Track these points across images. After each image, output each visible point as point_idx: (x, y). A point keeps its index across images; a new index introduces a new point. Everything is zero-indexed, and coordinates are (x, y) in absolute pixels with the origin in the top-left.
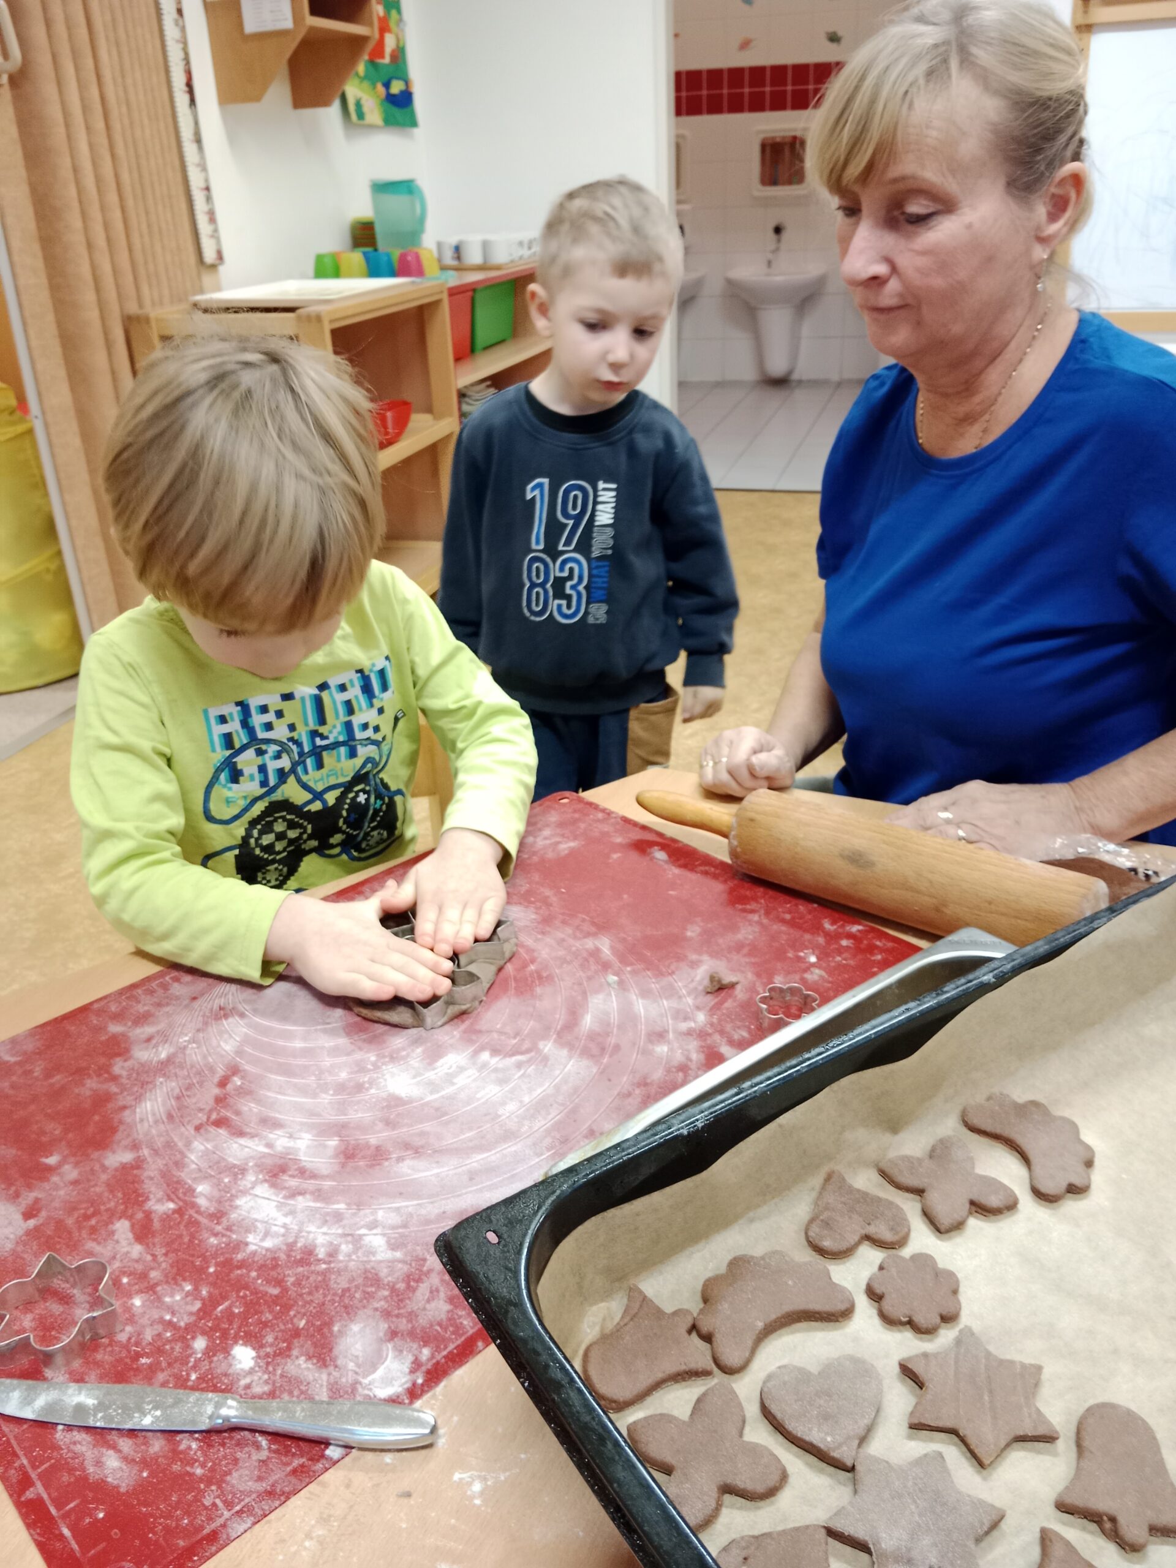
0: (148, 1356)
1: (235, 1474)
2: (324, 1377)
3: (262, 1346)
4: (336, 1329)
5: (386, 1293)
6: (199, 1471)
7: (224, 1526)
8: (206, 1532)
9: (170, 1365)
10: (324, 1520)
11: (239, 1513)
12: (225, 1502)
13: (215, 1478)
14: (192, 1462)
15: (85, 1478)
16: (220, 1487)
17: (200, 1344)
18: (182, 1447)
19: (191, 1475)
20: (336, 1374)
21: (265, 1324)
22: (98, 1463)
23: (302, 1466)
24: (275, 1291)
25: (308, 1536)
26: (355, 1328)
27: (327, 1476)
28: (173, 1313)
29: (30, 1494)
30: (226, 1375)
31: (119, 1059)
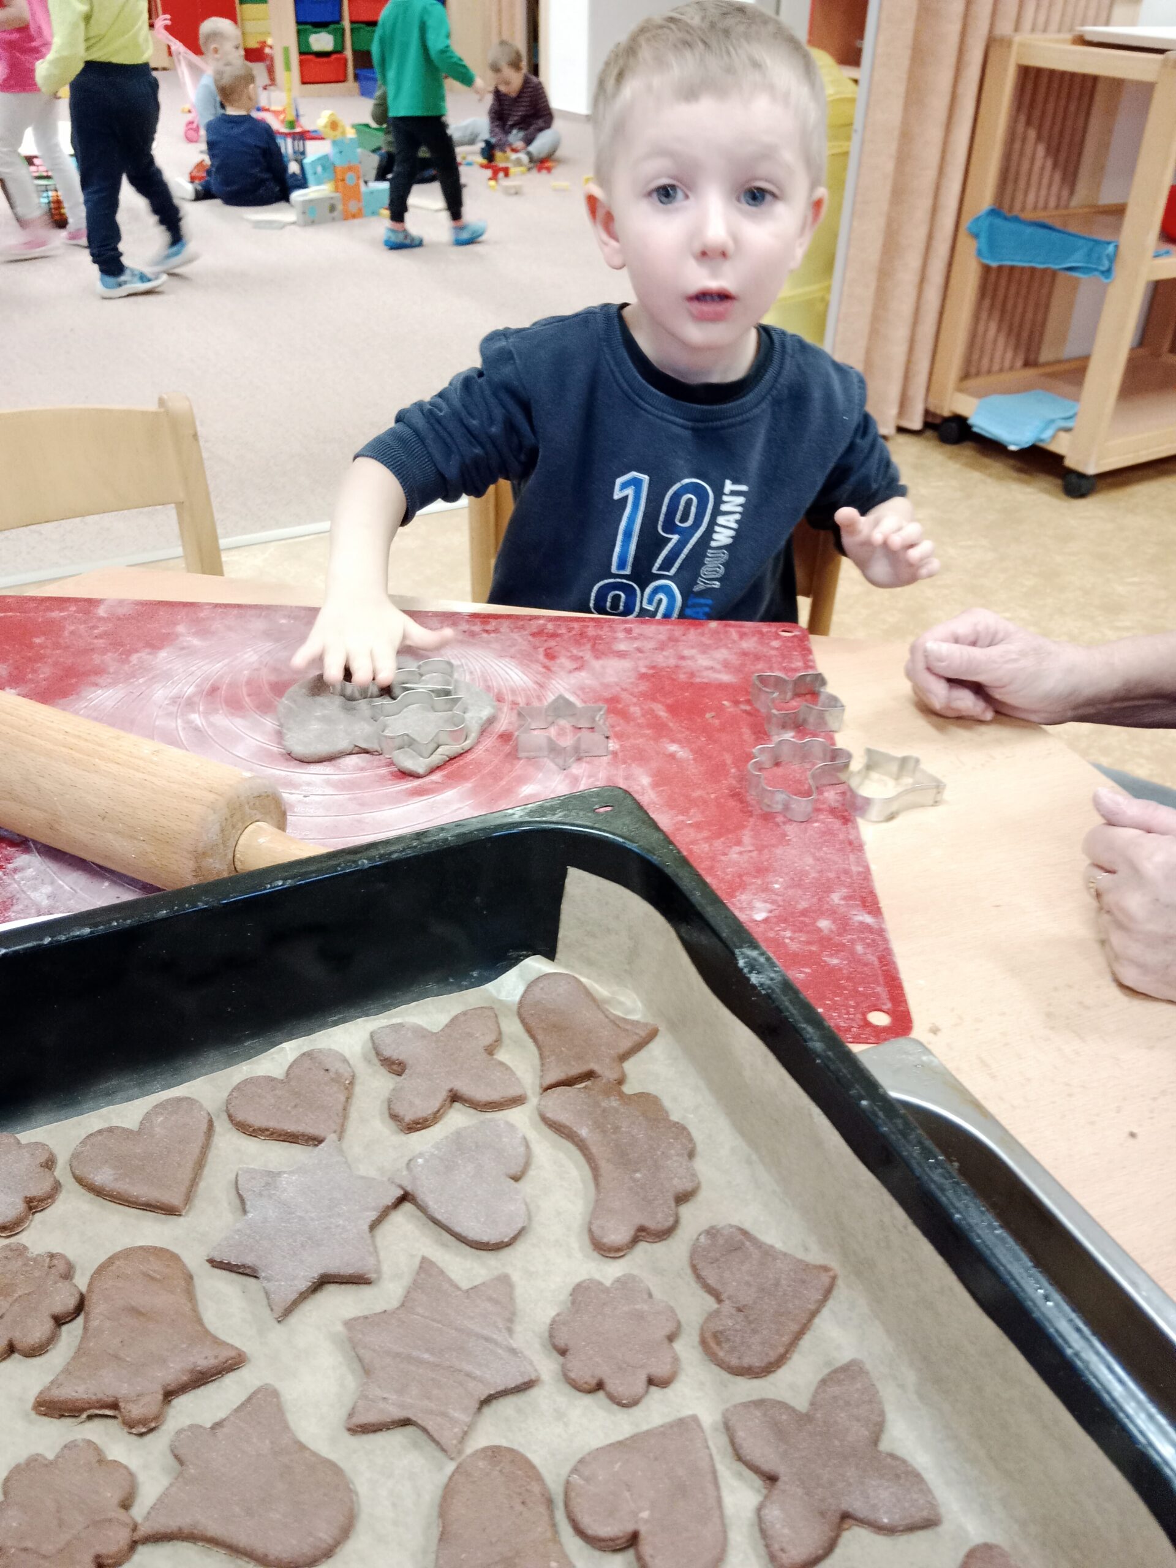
31: (148, 650)
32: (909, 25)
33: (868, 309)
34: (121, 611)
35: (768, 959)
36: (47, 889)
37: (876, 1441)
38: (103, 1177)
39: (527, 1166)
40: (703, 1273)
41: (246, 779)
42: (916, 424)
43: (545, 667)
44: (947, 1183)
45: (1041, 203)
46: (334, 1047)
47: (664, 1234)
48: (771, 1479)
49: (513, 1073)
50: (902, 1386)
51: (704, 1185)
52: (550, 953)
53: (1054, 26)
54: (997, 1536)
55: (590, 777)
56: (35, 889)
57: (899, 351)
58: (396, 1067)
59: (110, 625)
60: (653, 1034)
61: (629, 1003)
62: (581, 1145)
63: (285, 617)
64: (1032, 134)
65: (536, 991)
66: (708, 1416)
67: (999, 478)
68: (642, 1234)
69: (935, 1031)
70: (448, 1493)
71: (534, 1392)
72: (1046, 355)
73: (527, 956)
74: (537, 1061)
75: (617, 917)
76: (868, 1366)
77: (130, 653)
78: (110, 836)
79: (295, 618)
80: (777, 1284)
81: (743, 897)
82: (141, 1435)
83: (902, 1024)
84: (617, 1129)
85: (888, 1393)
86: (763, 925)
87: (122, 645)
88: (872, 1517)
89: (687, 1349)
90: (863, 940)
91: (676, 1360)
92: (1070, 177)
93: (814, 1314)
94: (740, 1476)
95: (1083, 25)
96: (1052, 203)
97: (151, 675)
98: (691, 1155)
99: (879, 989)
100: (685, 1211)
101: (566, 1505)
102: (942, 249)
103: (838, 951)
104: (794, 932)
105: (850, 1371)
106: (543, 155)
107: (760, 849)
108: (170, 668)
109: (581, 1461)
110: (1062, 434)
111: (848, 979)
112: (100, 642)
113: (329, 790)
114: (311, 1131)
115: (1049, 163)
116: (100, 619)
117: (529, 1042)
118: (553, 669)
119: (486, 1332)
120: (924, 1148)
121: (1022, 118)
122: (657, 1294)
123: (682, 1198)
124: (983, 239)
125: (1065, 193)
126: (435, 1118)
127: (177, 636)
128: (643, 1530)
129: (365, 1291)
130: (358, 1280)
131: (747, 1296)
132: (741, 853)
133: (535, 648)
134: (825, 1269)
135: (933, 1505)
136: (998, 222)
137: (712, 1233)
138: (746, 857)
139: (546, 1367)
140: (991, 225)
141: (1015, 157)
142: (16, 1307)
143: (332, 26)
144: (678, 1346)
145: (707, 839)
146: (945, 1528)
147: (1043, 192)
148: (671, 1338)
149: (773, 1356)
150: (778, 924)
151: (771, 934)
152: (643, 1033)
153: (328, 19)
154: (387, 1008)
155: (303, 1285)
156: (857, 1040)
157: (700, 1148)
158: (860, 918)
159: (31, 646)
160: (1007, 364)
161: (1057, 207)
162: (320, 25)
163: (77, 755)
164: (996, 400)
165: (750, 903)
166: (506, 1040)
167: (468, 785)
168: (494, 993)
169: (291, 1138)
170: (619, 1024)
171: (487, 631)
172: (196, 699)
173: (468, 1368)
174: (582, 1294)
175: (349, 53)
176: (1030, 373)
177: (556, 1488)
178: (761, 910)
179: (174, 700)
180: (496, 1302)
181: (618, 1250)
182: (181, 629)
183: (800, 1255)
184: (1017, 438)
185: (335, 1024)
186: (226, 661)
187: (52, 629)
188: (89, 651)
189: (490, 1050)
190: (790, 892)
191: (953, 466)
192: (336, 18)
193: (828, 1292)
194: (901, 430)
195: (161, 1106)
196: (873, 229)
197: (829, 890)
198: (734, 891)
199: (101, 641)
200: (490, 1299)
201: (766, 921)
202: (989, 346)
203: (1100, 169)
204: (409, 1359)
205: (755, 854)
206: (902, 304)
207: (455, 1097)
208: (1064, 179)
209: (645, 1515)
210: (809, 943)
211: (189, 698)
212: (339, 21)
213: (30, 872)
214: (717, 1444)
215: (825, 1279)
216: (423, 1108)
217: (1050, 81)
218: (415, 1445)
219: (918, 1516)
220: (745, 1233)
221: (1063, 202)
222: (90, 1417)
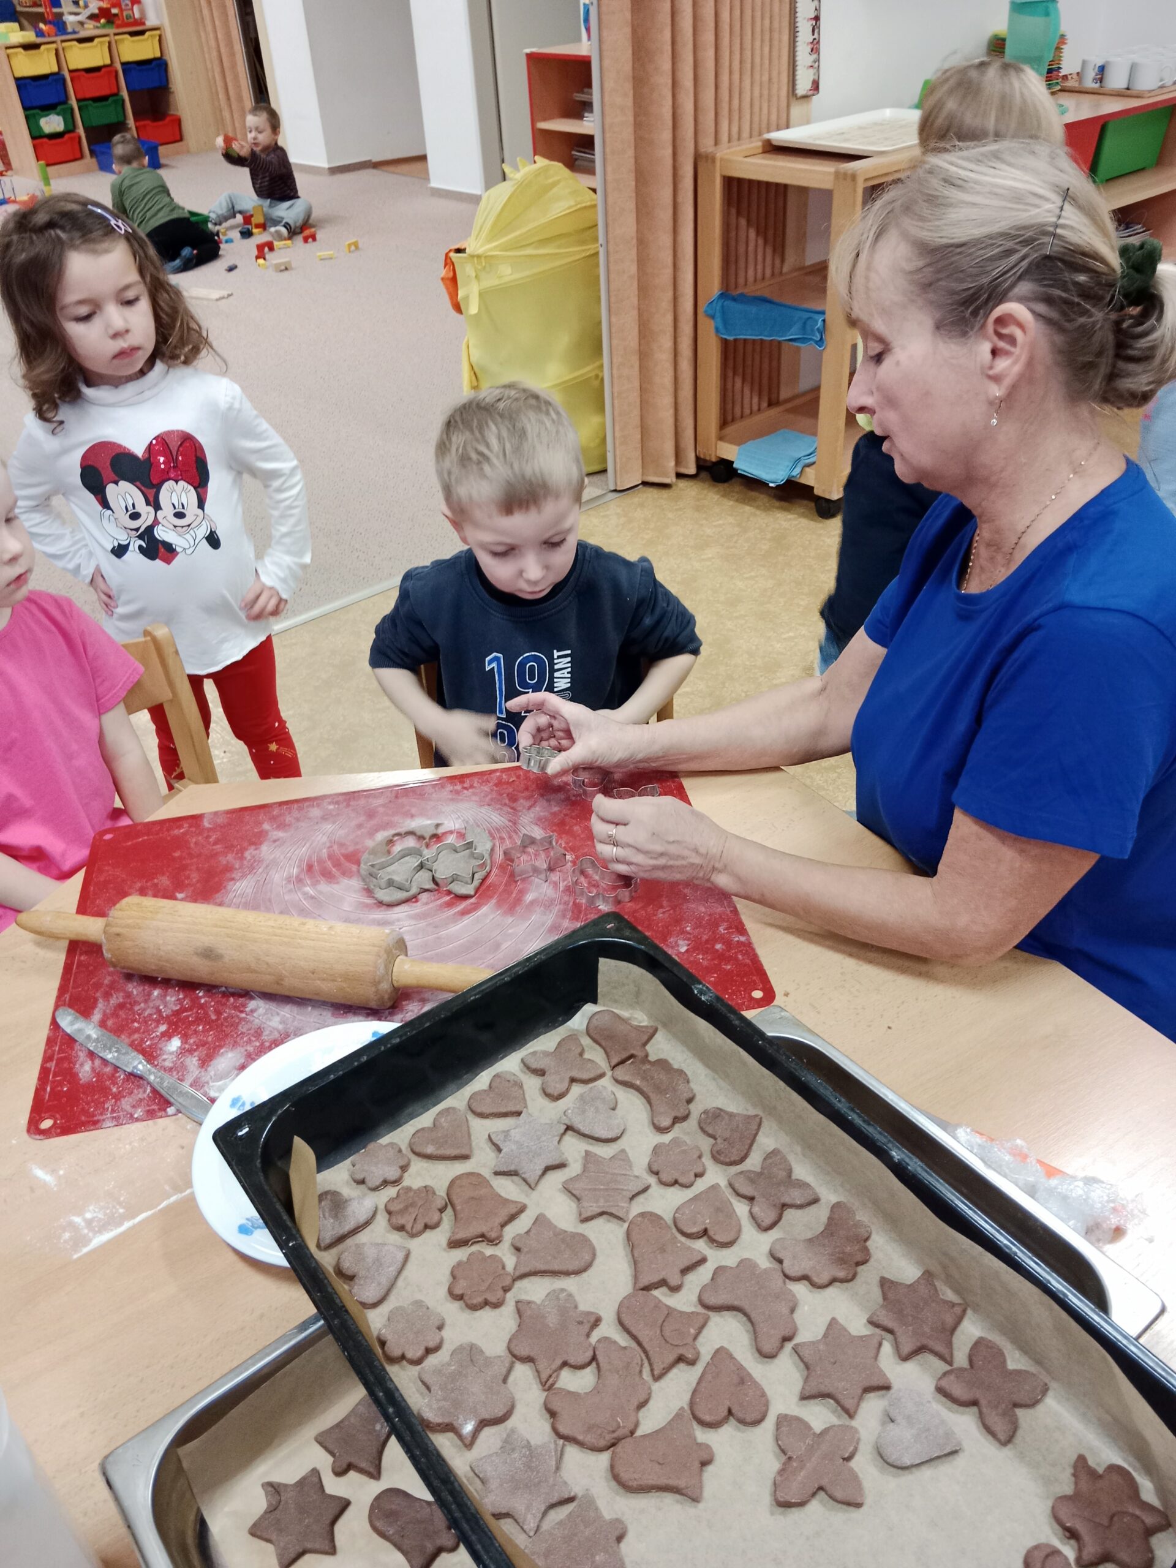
0: (138, 1022)
1: (126, 1099)
2: (197, 1072)
3: (186, 1043)
4: (222, 1051)
5: (258, 1044)
6: (114, 1090)
7: (104, 1120)
8: (95, 1118)
9: (144, 1032)
10: (142, 1139)
11: (113, 1118)
12: (112, 1109)
13: (117, 1097)
14: (114, 1083)
15: (71, 1069)
16: (116, 1102)
17: (163, 1028)
18: (117, 1075)
19: (111, 1090)
20: (203, 1074)
21: (196, 1032)
22: (82, 1065)
23: (154, 1110)
24: (213, 1017)
25: (130, 1144)
26: (230, 1055)
27: (160, 1121)
28: (165, 1006)
29: (48, 1065)
30: (161, 1049)
31: (253, 847)
32: (631, 152)
33: (636, 384)
34: (220, 820)
35: (707, 987)
36: (277, 1019)
37: (790, 1176)
38: (430, 1150)
39: (616, 1106)
40: (707, 1129)
41: (388, 934)
42: (692, 470)
43: (512, 808)
44: (797, 1067)
45: (759, 275)
46: (506, 1069)
47: (685, 1118)
48: (751, 1199)
49: (597, 1064)
50: (796, 1154)
51: (697, 1095)
52: (595, 1001)
53: (746, 134)
54: (842, 1199)
55: (564, 881)
56: (270, 1020)
57: (667, 415)
58: (540, 1073)
59: (218, 833)
60: (656, 1030)
61: (640, 1018)
62: (638, 1089)
63: (330, 803)
64: (743, 222)
65: (594, 1021)
66: (723, 1183)
67: (766, 509)
68: (676, 1120)
69: (786, 995)
70: (628, 1235)
71: (650, 1191)
72: (784, 394)
73: (583, 1005)
74: (604, 1055)
75: (627, 978)
76: (781, 1149)
77: (243, 850)
78: (319, 982)
79: (337, 803)
80: (738, 1127)
81: (672, 940)
82: (497, 1244)
83: (769, 996)
84: (652, 1078)
85: (791, 1158)
86: (686, 954)
87: (233, 846)
88: (793, 1202)
89: (707, 1161)
90: (741, 951)
91: (704, 1165)
92: (779, 248)
93: (756, 1135)
94: (739, 1201)
95: (769, 131)
96: (768, 272)
97: (264, 865)
98: (688, 1082)
99: (754, 978)
100: (692, 1106)
101: (676, 1226)
102: (687, 328)
103: (729, 961)
104: (703, 954)
105: (775, 1152)
106: (300, 223)
107: (674, 908)
108: (274, 858)
109: (678, 1208)
110: (807, 469)
111: (738, 975)
112: (218, 848)
113: (413, 922)
114: (513, 1109)
115: (761, 242)
116: (209, 830)
117: (597, 1047)
118: (519, 808)
119: (623, 1172)
120: (786, 1055)
121: (733, 211)
122: (688, 1142)
123: (690, 1101)
124: (719, 319)
125: (778, 262)
126: (567, 1091)
127: (267, 832)
128: (708, 1226)
129: (566, 1170)
130: (561, 1166)
131: (727, 1134)
132: (664, 913)
133: (501, 795)
134: (756, 1116)
135: (816, 1194)
136: (728, 303)
137: (706, 1112)
138: (667, 915)
139: (652, 1180)
140: (723, 307)
141: (733, 243)
142: (421, 1210)
143: (59, 108)
144: (704, 1159)
145: (643, 908)
146: (823, 1201)
147: (759, 267)
148: (700, 1157)
149: (743, 1154)
150: (694, 952)
151: (692, 959)
152: (651, 1031)
153: (53, 100)
154: (523, 1045)
155: (540, 1173)
156: (748, 1008)
157: (691, 1078)
158: (737, 939)
159: (174, 859)
160: (755, 407)
161: (773, 274)
162: (48, 108)
163: (286, 940)
164: (751, 445)
165: (676, 942)
166: (586, 1049)
167: (493, 901)
168: (572, 1026)
169: (505, 1115)
170: (638, 1028)
171: (466, 788)
172: (302, 876)
173: (622, 1187)
174: (657, 1150)
175: (81, 131)
176: (774, 412)
177: (670, 1222)
178: (683, 946)
179: (289, 880)
180: (623, 1160)
181: (668, 1128)
182: (266, 826)
183: (745, 1113)
184: (775, 474)
185: (502, 1058)
186: (308, 845)
187: (180, 843)
188: (214, 855)
189: (581, 1054)
190: (697, 931)
191: (729, 503)
192: (63, 98)
193: (760, 1125)
194: (679, 476)
195: (440, 1113)
196: (629, 321)
197: (718, 926)
198: (666, 937)
199: (218, 846)
200: (621, 1160)
201: (687, 951)
202: (738, 397)
203: (802, 238)
204: (595, 1190)
205: (671, 912)
206: (664, 378)
207: (573, 1080)
208: (774, 251)
209: (708, 1221)
210: (713, 959)
211: (297, 877)
212: (65, 100)
213: (261, 1011)
214: (728, 1194)
215: (758, 1120)
216: (561, 1087)
217: (749, 188)
218: (609, 1221)
219: (810, 1198)
220: (720, 1109)
221: (777, 271)
222: (472, 1244)
